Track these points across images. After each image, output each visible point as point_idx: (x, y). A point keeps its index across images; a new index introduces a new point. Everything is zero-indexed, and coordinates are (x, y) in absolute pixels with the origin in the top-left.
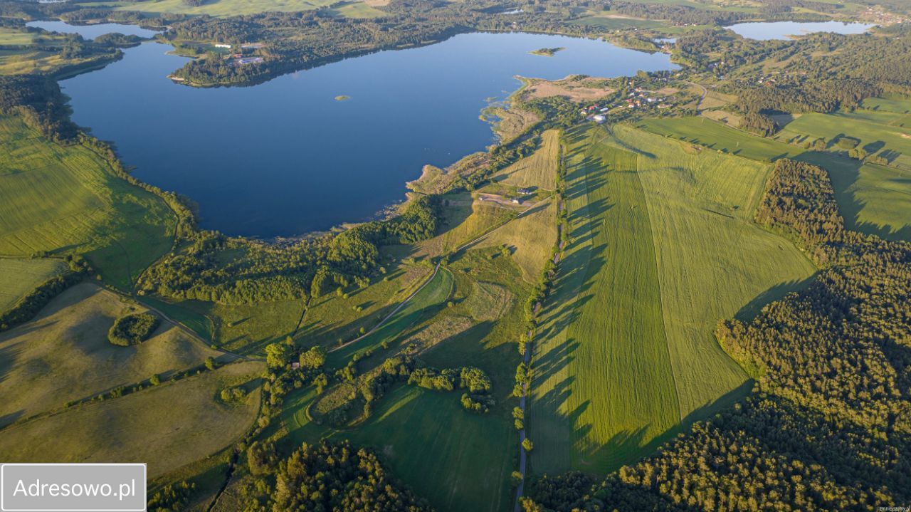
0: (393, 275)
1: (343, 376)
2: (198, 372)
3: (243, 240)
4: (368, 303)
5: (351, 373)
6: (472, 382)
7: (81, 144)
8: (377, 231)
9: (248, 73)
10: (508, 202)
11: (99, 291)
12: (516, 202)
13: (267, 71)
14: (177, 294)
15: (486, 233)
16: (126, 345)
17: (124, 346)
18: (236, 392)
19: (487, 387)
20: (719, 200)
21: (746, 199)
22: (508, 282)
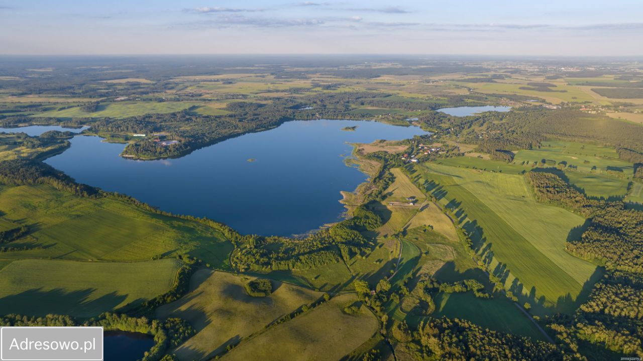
0: (379, 245)
1: (404, 293)
2: (322, 303)
3: (276, 237)
4: (379, 259)
5: (408, 291)
6: (473, 286)
7: (105, 197)
9: (177, 149)
10: (406, 205)
11: (213, 272)
12: (412, 204)
13: (189, 148)
14: (266, 268)
15: (409, 221)
16: (264, 296)
17: (263, 297)
18: (353, 308)
19: (483, 287)
20: (512, 194)
21: (525, 192)
22: (443, 242)
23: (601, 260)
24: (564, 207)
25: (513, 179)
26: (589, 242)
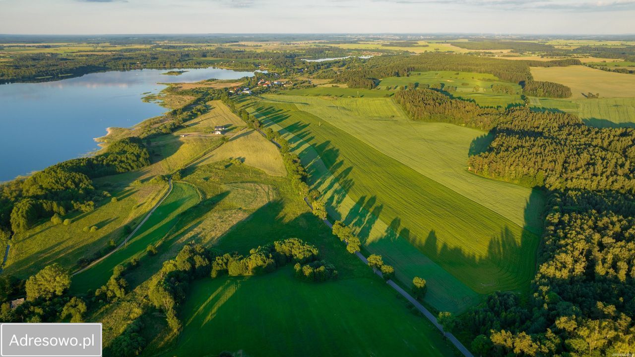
0: (122, 196)
4: (103, 222)
5: (121, 287)
6: (294, 251)
8: (82, 164)
10: (210, 134)
12: (218, 133)
15: (205, 154)
19: (315, 252)
20: (377, 115)
21: (394, 112)
22: (255, 179)
23: (535, 177)
24: (450, 122)
25: (377, 101)
26: (507, 150)
